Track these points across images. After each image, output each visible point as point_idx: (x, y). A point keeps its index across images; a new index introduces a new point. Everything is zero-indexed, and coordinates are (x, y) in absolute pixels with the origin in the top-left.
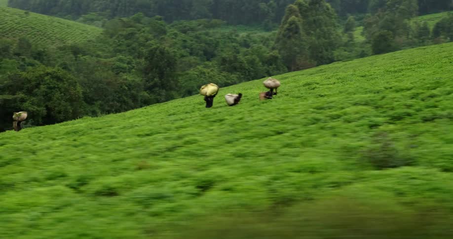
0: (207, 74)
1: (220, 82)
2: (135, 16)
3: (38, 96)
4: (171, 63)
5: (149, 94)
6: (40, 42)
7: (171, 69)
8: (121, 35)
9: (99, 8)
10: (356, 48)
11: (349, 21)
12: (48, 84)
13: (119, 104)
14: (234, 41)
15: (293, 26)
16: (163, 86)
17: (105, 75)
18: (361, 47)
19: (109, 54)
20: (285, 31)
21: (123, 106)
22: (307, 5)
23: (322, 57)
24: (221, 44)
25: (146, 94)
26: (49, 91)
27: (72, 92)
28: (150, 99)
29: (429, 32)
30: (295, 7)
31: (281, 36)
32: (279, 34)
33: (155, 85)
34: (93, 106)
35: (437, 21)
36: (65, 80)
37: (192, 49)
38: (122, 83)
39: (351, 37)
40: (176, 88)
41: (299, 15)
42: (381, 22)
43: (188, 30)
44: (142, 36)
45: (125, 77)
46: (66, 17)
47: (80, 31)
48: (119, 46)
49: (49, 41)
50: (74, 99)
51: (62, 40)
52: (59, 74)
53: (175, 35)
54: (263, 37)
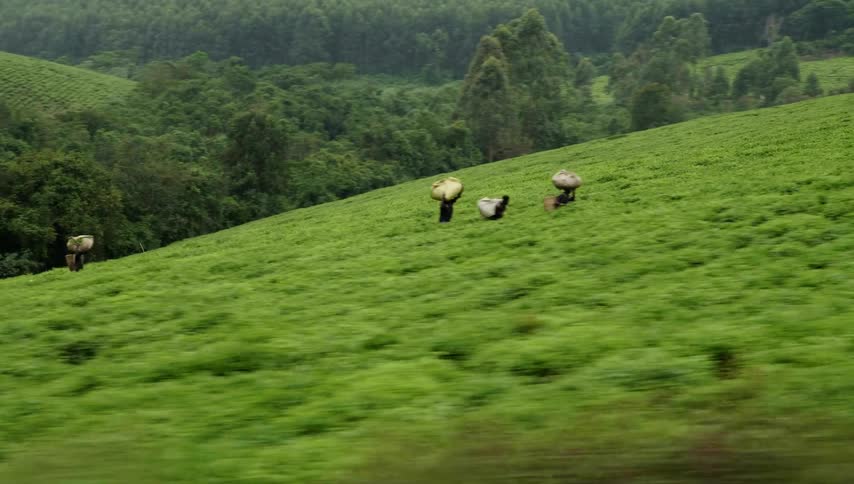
0: (339, 165)
1: (364, 178)
2: (192, 57)
3: (39, 205)
4: (278, 144)
5: (238, 201)
6: (21, 106)
7: (277, 154)
8: (175, 93)
9: (117, 43)
10: (600, 116)
11: (583, 66)
12: (58, 183)
13: (184, 220)
14: (377, 103)
15: (492, 75)
16: (263, 187)
17: (159, 166)
18: (610, 114)
19: (152, 129)
20: (477, 84)
21: (193, 224)
22: (515, 36)
23: (542, 132)
24: (354, 109)
25: (232, 202)
26: (59, 196)
27: (104, 198)
28: (239, 211)
29: (726, 86)
30: (495, 41)
31: (470, 94)
32: (466, 91)
33: (248, 185)
34: (138, 223)
35: (741, 66)
36: (89, 175)
37: (302, 119)
38: (189, 181)
39: (587, 94)
40: (287, 191)
41: (502, 54)
42: (643, 69)
43: (293, 83)
44: (212, 95)
45: (195, 170)
46: (59, 59)
47: (92, 86)
48: (172, 112)
49: (38, 104)
50: (107, 210)
51: (62, 103)
52: (78, 165)
53: (270, 91)
54: (428, 96)
